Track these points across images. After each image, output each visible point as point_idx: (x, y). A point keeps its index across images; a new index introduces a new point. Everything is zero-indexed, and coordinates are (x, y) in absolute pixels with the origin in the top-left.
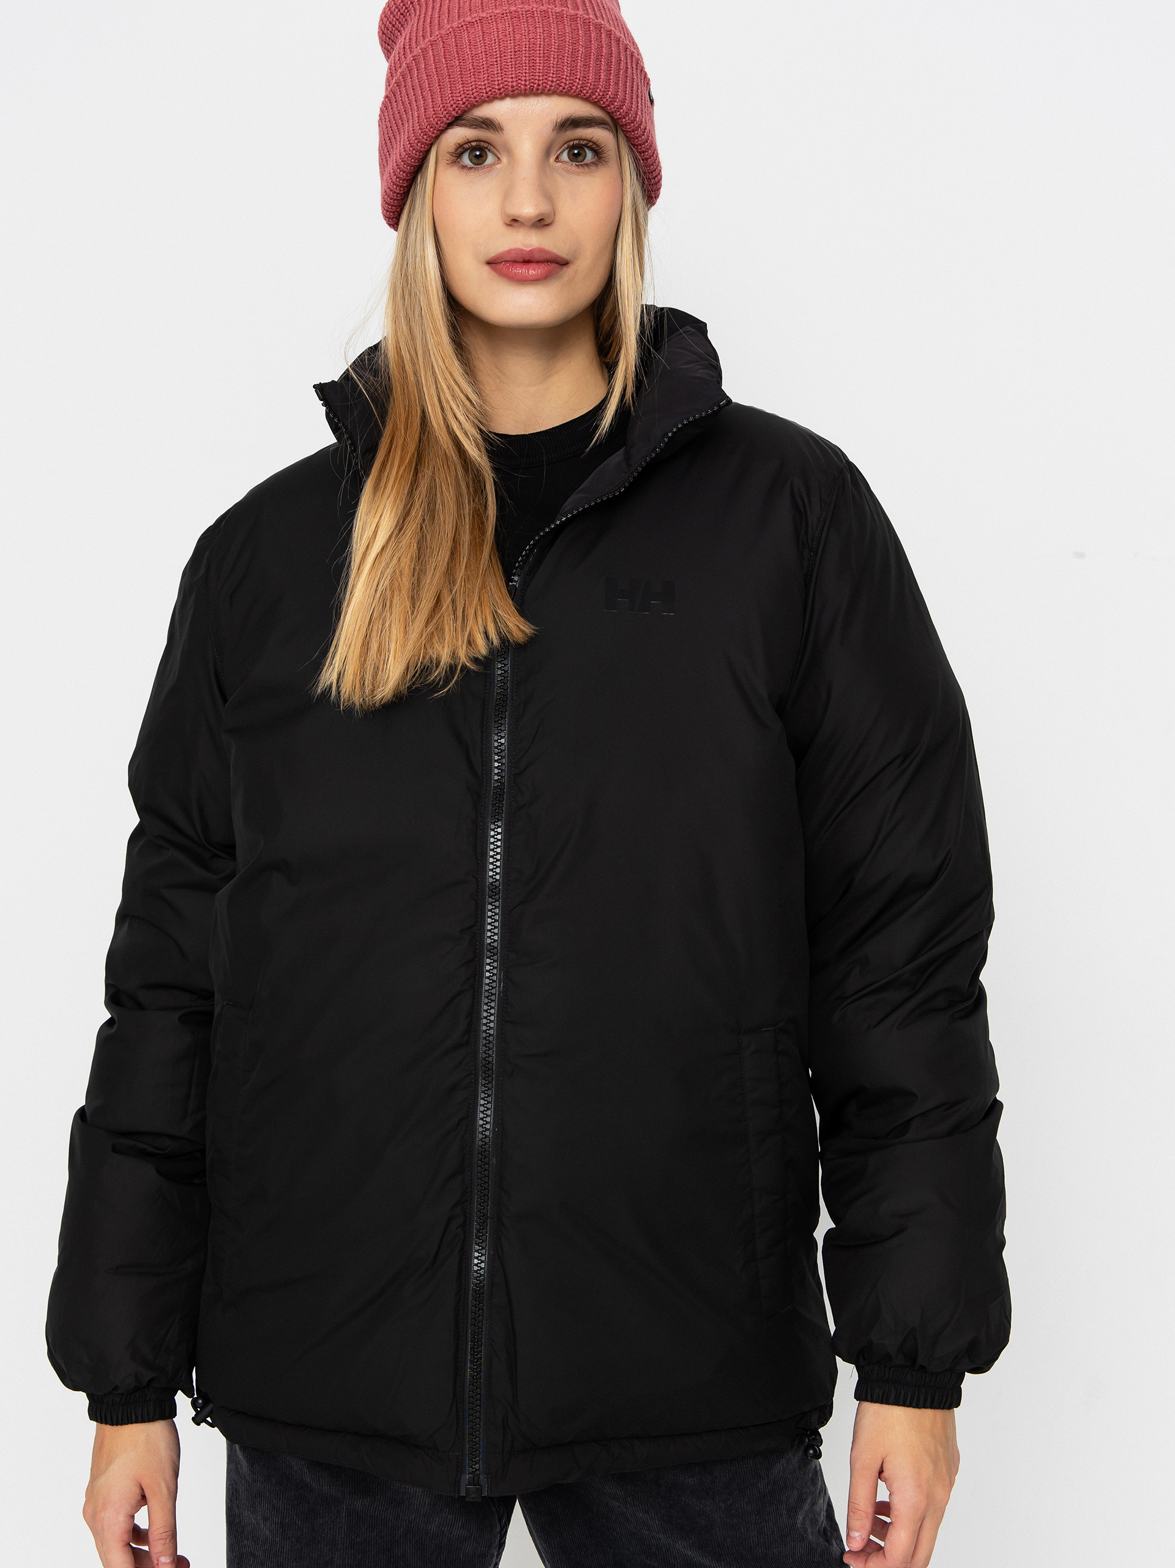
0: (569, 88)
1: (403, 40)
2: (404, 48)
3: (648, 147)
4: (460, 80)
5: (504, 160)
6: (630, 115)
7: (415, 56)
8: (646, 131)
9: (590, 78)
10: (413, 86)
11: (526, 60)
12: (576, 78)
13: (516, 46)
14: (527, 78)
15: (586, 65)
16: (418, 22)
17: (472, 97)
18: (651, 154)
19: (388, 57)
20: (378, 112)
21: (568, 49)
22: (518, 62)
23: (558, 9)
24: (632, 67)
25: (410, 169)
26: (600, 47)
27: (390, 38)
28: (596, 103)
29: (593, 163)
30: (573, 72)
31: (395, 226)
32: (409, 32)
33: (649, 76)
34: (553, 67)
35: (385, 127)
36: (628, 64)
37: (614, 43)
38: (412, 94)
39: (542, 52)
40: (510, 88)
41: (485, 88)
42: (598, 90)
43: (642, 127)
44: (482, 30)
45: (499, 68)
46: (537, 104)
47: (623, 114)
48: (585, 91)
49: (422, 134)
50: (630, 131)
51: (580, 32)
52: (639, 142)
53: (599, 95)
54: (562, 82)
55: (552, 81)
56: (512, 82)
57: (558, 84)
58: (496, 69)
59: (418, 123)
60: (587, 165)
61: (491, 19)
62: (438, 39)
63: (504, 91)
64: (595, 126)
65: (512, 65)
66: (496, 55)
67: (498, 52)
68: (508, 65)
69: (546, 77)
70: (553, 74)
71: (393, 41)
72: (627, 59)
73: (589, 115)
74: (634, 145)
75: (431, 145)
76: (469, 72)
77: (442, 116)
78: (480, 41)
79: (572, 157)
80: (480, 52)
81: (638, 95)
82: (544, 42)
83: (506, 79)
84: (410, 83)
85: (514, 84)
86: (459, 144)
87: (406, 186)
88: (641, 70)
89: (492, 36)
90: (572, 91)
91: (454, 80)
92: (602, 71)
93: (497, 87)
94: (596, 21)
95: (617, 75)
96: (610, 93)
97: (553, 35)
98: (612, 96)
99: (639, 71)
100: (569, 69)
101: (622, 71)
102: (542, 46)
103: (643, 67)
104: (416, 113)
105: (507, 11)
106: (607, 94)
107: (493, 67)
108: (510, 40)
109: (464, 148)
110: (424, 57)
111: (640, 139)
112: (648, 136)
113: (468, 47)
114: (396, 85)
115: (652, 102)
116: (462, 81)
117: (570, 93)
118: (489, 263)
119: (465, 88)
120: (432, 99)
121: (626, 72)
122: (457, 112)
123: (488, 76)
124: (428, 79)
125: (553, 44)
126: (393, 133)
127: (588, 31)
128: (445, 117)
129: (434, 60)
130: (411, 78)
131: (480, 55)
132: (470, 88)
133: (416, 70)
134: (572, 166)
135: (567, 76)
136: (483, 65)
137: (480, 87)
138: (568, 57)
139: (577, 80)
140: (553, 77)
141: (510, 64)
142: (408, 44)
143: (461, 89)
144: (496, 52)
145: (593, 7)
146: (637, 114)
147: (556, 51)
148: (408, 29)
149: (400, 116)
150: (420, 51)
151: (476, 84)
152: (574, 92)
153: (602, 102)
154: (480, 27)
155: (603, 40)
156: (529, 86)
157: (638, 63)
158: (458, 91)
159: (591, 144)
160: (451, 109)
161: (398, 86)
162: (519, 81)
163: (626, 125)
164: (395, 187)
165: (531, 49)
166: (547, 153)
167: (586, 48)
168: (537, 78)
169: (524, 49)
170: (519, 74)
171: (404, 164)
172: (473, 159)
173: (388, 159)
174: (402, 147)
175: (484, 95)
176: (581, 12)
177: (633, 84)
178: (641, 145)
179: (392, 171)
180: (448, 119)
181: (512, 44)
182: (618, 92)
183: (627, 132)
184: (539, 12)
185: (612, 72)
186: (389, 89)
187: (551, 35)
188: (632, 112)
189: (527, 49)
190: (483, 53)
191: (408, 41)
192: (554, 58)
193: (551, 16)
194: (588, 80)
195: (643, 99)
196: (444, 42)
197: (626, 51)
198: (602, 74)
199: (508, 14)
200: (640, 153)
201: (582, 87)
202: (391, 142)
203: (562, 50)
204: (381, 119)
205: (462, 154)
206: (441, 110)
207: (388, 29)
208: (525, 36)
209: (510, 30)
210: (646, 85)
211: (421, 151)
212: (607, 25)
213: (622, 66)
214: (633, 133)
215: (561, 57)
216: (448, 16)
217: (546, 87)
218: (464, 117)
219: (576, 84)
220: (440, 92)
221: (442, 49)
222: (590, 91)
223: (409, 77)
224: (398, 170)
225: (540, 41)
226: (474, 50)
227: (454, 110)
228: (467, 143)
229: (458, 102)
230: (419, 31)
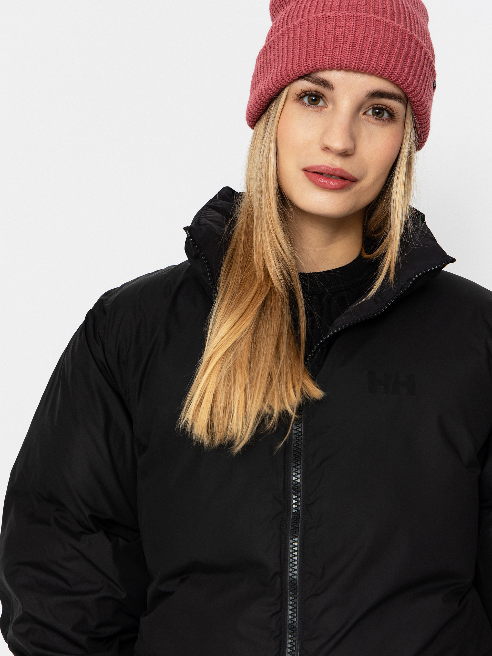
0: (383, 74)
1: (284, 14)
2: (283, 19)
3: (425, 117)
4: (313, 52)
5: (330, 107)
6: (418, 97)
7: (289, 28)
8: (426, 108)
9: (398, 69)
10: (282, 46)
11: (359, 49)
12: (389, 68)
13: (355, 39)
14: (357, 62)
15: (397, 61)
16: (296, 6)
17: (319, 65)
18: (425, 122)
19: (273, 20)
20: (258, 54)
21: (388, 48)
22: (354, 49)
23: (388, 21)
24: (427, 66)
25: (269, 97)
26: (409, 51)
27: (276, 9)
28: (398, 86)
29: (387, 119)
30: (388, 64)
31: (253, 126)
32: (289, 10)
33: (436, 72)
34: (376, 58)
35: (260, 65)
36: (425, 64)
37: (418, 49)
38: (281, 51)
39: (370, 47)
40: (344, 65)
41: (328, 62)
42: (401, 78)
43: (424, 105)
44: (336, 23)
45: (340, 51)
46: (360, 78)
47: (413, 95)
48: (392, 77)
49: (281, 79)
50: (415, 106)
51: (398, 39)
52: (420, 114)
53: (401, 81)
54: (379, 69)
55: (373, 67)
56: (347, 62)
57: (376, 69)
58: (338, 51)
59: (280, 71)
60: (383, 120)
61: (343, 18)
62: (306, 21)
63: (340, 66)
64: (394, 99)
65: (349, 51)
66: (341, 42)
67: (342, 40)
68: (346, 51)
69: (370, 63)
70: (375, 62)
71: (278, 11)
72: (424, 61)
73: (392, 92)
74: (416, 114)
75: (285, 86)
76: (320, 49)
77: (297, 71)
78: (332, 30)
79: (374, 114)
80: (331, 37)
81: (426, 84)
82: (374, 40)
83: (343, 59)
84: (282, 44)
85: (348, 63)
86: (304, 91)
87: (265, 106)
88: (432, 68)
89: (341, 29)
90: (384, 76)
91: (310, 51)
92: (406, 66)
93: (336, 62)
94: (411, 33)
95: (416, 71)
96: (408, 81)
97: (380, 37)
98: (409, 84)
99: (430, 69)
100: (386, 61)
101: (419, 68)
102: (371, 43)
103: (434, 66)
104: (281, 64)
105: (355, 15)
106: (406, 82)
107: (336, 49)
108: (352, 34)
109: (306, 93)
110: (294, 30)
111: (421, 112)
112: (426, 111)
113: (324, 32)
114: (272, 42)
115: (434, 87)
116: (315, 53)
117: (383, 76)
118: (305, 170)
119: (316, 58)
120: (293, 58)
121: (422, 69)
122: (307, 72)
123: (332, 54)
124: (293, 45)
125: (379, 43)
126: (263, 70)
127: (403, 39)
128: (298, 72)
129: (300, 34)
130: (283, 41)
131: (330, 39)
132: (319, 59)
133: (287, 37)
134: (373, 120)
135: (383, 66)
136: (331, 46)
137: (325, 60)
138: (386, 54)
139: (389, 70)
140: (374, 65)
141: (348, 50)
142: (286, 18)
143: (313, 58)
144: (341, 40)
145: (411, 22)
146: (423, 97)
147: (380, 48)
148: (289, 8)
149: (271, 62)
150: (292, 26)
151: (323, 57)
152: (385, 76)
153: (402, 86)
154: (334, 21)
155: (412, 46)
156: (357, 67)
157: (431, 63)
158: (311, 59)
159: (388, 109)
160: (303, 69)
161: (273, 43)
162: (351, 62)
163: (414, 102)
164: (257, 104)
165: (364, 43)
166: (359, 109)
167: (400, 49)
168: (363, 63)
169: (359, 42)
170: (352, 58)
171: (266, 93)
172: (310, 101)
173: (257, 86)
174: (267, 82)
175: (327, 65)
176: (402, 26)
177: (425, 77)
178: (420, 115)
179: (257, 94)
180: (300, 74)
181: (353, 38)
182: (414, 81)
183: (413, 106)
184: (375, 21)
185: (413, 68)
186: (268, 43)
187: (379, 37)
188: (420, 95)
189: (362, 43)
190: (333, 39)
191: (287, 16)
192: (377, 52)
193: (382, 24)
194: (396, 70)
195: (429, 87)
196: (309, 25)
197: (425, 55)
198: (406, 68)
199: (355, 17)
200: (419, 120)
201: (391, 74)
202: (261, 75)
203: (384, 48)
204: (258, 59)
205: (304, 96)
206: (297, 67)
207: (276, 3)
208: (362, 34)
209: (354, 28)
210: (433, 78)
211: (278, 88)
212: (417, 37)
213: (420, 65)
214: (417, 108)
215: (382, 52)
216: (316, 8)
217: (368, 70)
218: (311, 75)
219: (387, 72)
220: (299, 56)
221: (307, 29)
222: (396, 78)
223: (282, 40)
224: (261, 96)
225: (371, 40)
226: (327, 35)
227: (305, 70)
228: (309, 91)
229: (309, 66)
230: (295, 12)
